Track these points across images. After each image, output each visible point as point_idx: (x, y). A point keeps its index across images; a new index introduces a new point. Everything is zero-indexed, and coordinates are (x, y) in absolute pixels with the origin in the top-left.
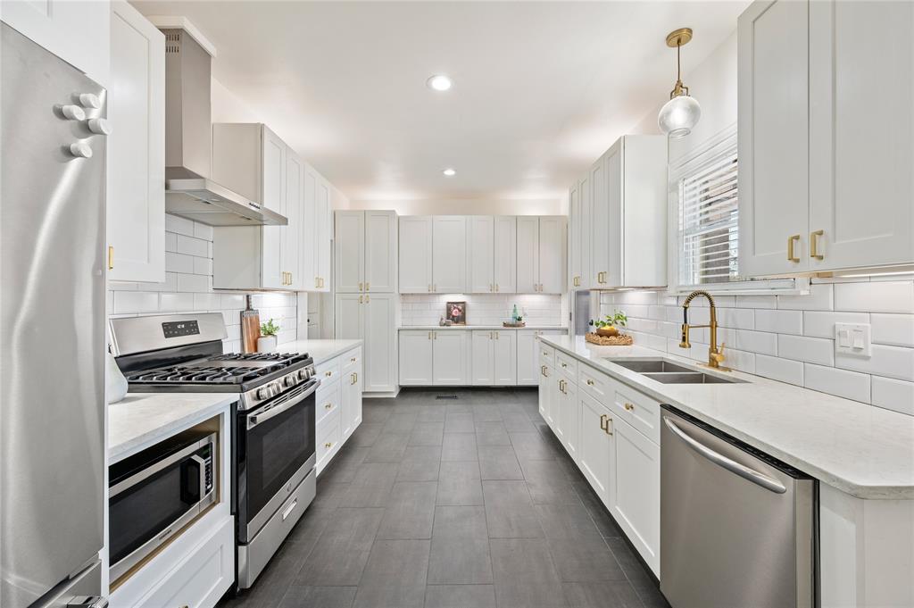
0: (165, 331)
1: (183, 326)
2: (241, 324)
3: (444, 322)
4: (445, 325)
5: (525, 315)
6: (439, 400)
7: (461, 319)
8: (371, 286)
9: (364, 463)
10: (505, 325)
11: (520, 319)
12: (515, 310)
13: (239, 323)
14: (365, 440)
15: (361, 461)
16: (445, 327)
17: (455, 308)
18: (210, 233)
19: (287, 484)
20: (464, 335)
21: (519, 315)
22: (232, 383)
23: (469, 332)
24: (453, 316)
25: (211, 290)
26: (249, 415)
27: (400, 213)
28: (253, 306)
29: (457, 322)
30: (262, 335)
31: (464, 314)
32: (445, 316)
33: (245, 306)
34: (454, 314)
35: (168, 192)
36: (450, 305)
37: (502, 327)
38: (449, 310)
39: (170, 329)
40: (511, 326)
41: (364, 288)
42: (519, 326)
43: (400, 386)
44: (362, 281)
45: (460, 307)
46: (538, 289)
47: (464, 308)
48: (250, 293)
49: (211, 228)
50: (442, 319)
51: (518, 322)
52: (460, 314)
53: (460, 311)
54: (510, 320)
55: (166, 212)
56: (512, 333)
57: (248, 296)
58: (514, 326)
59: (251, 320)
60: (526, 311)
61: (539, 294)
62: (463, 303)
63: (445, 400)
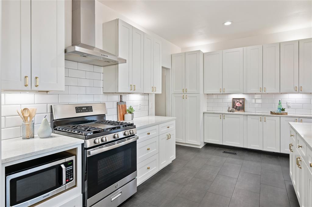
0: (76, 110)
1: (85, 108)
2: (117, 108)
3: (230, 109)
4: (231, 111)
5: (289, 107)
6: (224, 154)
7: (242, 108)
8: (188, 90)
9: (168, 181)
10: (272, 113)
11: (283, 110)
12: (280, 104)
13: (117, 107)
14: (175, 169)
15: (167, 180)
16: (231, 113)
17: (237, 102)
18: (102, 69)
19: (115, 184)
20: (242, 118)
21: (283, 106)
22: (82, 135)
23: (245, 117)
24: (237, 107)
25: (102, 93)
26: (88, 150)
27: (204, 51)
28: (123, 100)
29: (239, 110)
30: (127, 113)
31: (243, 106)
32: (231, 105)
33: (120, 100)
34: (237, 105)
35: (66, 54)
36: (234, 100)
37: (270, 114)
38: (234, 103)
39: (79, 109)
40: (275, 114)
41: (185, 91)
42: (281, 114)
43: (205, 143)
44: (184, 88)
45: (241, 101)
46: (298, 90)
47: (244, 102)
48: (122, 94)
49: (102, 67)
50: (229, 108)
51: (282, 112)
52: (240, 105)
53: (241, 103)
54: (276, 110)
55: (65, 60)
56: (276, 118)
57: (121, 96)
58: (278, 114)
59: (122, 106)
60: (289, 105)
61: (298, 93)
62: (243, 99)
63: (228, 155)
